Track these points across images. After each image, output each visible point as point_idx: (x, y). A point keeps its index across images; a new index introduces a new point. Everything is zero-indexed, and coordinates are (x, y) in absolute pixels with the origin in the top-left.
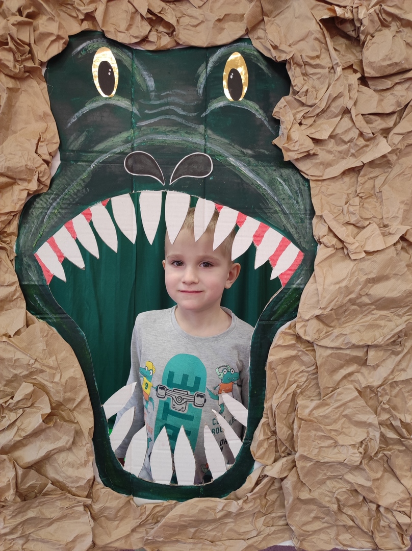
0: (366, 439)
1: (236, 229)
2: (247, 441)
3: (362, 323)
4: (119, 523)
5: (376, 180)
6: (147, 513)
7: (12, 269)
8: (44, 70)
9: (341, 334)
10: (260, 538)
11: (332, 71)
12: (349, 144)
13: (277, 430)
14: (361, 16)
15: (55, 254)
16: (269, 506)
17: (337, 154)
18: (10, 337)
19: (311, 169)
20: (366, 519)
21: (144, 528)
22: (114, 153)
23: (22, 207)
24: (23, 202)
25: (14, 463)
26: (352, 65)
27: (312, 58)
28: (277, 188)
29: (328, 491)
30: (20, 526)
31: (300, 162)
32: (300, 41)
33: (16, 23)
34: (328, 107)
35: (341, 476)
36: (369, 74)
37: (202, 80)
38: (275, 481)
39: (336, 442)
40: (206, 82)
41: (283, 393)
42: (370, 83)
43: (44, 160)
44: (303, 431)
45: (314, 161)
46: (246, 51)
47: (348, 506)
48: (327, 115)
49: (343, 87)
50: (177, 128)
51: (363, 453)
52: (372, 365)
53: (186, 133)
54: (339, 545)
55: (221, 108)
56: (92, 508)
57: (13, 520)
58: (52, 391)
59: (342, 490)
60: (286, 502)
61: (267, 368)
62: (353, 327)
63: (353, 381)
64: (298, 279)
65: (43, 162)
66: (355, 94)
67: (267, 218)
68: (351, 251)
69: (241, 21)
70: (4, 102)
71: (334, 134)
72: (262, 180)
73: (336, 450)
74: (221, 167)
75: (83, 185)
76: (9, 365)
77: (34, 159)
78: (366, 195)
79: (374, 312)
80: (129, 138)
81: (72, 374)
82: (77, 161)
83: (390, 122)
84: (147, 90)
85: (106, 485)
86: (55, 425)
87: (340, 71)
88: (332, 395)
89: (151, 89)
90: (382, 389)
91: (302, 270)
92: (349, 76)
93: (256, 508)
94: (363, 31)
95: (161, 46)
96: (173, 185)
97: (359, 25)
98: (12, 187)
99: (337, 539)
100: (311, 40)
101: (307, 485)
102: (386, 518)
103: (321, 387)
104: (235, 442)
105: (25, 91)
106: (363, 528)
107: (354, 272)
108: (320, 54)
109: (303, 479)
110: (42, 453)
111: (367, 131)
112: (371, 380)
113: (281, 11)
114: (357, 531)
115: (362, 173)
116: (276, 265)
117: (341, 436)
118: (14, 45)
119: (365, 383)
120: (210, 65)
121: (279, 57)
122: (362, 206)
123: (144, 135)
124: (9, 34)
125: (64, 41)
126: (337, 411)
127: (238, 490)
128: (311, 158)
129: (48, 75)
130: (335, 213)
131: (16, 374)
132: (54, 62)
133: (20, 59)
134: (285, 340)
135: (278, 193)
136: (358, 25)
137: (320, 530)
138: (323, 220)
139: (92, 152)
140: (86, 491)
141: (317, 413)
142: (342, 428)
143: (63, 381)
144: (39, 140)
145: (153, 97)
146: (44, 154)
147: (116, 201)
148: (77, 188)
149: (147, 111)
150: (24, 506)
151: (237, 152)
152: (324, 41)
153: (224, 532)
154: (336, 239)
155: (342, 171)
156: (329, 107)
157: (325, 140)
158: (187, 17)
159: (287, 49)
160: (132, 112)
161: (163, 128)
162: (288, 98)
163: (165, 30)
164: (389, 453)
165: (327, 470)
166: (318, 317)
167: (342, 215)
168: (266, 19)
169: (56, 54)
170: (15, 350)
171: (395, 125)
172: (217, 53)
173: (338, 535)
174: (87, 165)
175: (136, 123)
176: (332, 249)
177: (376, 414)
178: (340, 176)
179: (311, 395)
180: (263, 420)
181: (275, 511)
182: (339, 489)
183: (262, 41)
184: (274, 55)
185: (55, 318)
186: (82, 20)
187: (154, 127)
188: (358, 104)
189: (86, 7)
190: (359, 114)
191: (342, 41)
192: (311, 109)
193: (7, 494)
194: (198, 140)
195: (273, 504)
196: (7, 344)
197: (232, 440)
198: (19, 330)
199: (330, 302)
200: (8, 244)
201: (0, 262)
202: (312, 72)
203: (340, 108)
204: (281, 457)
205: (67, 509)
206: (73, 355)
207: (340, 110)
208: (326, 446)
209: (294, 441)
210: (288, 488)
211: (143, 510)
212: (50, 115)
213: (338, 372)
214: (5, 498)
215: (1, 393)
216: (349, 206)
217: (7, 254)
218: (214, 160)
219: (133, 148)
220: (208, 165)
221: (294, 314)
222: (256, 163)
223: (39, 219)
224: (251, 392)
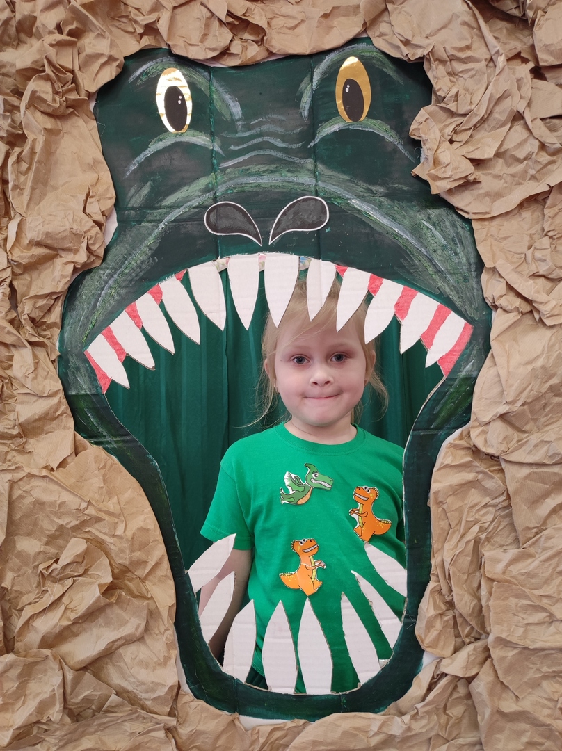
1: (369, 298)
6: (262, 740)
7: (53, 370)
8: (92, 105)
9: (542, 441)
11: (491, 64)
12: (525, 162)
13: (455, 600)
15: (113, 351)
16: (452, 726)
17: (509, 178)
18: (52, 470)
19: (473, 205)
22: (190, 206)
23: (67, 287)
24: (68, 279)
25: (61, 663)
27: (461, 50)
28: (424, 235)
29: (547, 699)
31: (455, 196)
32: (441, 29)
33: (54, 43)
34: (489, 115)
36: (546, 61)
37: (306, 99)
38: (459, 683)
39: (551, 615)
40: (312, 101)
41: (460, 540)
42: (548, 75)
43: (94, 222)
44: (498, 598)
45: (476, 192)
46: (365, 54)
48: (489, 126)
49: (509, 82)
50: (275, 166)
53: (288, 171)
55: (335, 133)
56: (178, 735)
58: (114, 549)
60: (479, 719)
61: (431, 503)
62: (560, 430)
64: (467, 364)
65: (93, 224)
66: (527, 92)
67: (414, 280)
68: (545, 313)
69: (356, 15)
70: (40, 147)
71: (502, 150)
72: (402, 227)
73: (553, 629)
74: (341, 214)
75: (149, 252)
76: (51, 512)
77: (81, 220)
78: (558, 233)
80: (210, 185)
81: (141, 524)
82: (139, 222)
84: (232, 119)
85: (197, 696)
86: (119, 600)
87: (503, 62)
88: (536, 541)
89: (237, 117)
91: (472, 350)
92: (517, 67)
93: (432, 728)
94: (530, 5)
95: (248, 59)
96: (274, 244)
98: (53, 262)
100: (456, 26)
101: (511, 688)
103: (518, 529)
104: (389, 622)
105: (68, 133)
107: (553, 345)
108: (472, 44)
109: (504, 678)
110: (101, 646)
111: (552, 140)
115: (549, 202)
116: (431, 345)
118: (54, 73)
120: (316, 77)
122: (555, 250)
123: (230, 179)
124: (46, 57)
125: (118, 62)
126: (547, 564)
127: (401, 700)
128: (471, 188)
129: (98, 110)
130: (513, 263)
131: (62, 525)
132: (106, 91)
133: (60, 90)
134: (455, 457)
135: (426, 242)
138: (497, 275)
139: (160, 208)
140: (167, 706)
141: (515, 570)
143: (129, 533)
144: (88, 195)
145: (240, 127)
146: (95, 213)
147: (195, 272)
148: (141, 258)
150: (76, 730)
151: (363, 191)
154: (519, 300)
155: (519, 202)
156: (491, 113)
157: (490, 159)
158: (281, 18)
159: (423, 42)
160: (213, 150)
161: (255, 168)
162: (430, 108)
163: (253, 38)
165: (541, 663)
166: (503, 417)
167: (524, 263)
168: (390, 6)
169: (109, 80)
170: (60, 489)
172: (325, 61)
174: (153, 226)
175: (218, 164)
176: (516, 313)
178: (516, 210)
179: (502, 543)
180: (431, 585)
181: (462, 735)
183: (387, 37)
184: (404, 53)
185: (116, 442)
186: (141, 35)
187: (244, 167)
188: (533, 105)
189: (146, 17)
190: (536, 118)
191: (501, 25)
192: (464, 119)
193: (50, 712)
194: (305, 179)
195: (459, 722)
196: (47, 479)
197: (385, 619)
198: (65, 460)
199: (521, 393)
200: (49, 339)
201: (37, 363)
202: (461, 70)
203: (507, 112)
204: (464, 643)
205: (141, 735)
206: (141, 496)
207: (508, 114)
208: (536, 622)
209: (484, 616)
210: (481, 694)
211: (256, 736)
212: (102, 163)
213: (542, 503)
214: (49, 717)
215: (42, 556)
216: (534, 251)
217: (47, 352)
218: (330, 205)
219: (216, 198)
220: (322, 213)
221: (466, 417)
222: (391, 203)
223: (90, 304)
224: (409, 541)
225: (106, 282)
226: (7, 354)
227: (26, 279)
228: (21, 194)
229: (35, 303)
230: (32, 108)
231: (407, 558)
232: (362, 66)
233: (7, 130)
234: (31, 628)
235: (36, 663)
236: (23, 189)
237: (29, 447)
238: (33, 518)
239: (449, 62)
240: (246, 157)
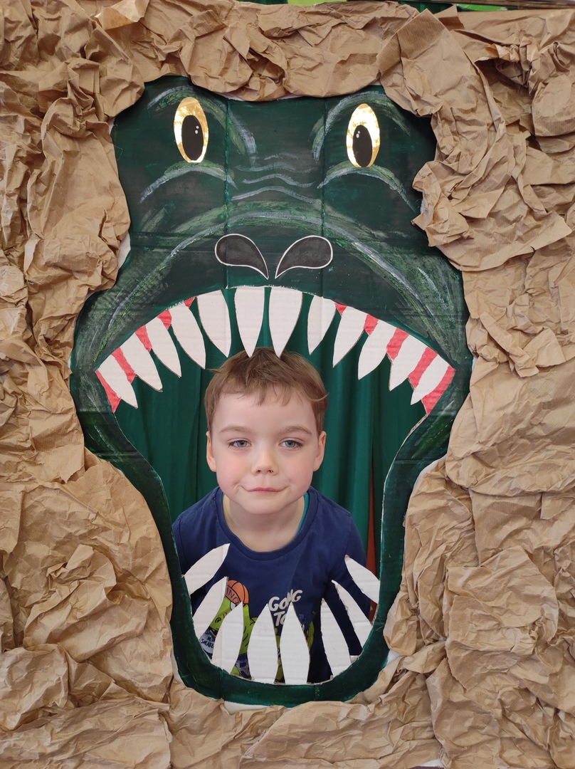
0: (539, 618)
1: (364, 337)
2: (378, 624)
3: (533, 462)
4: (205, 738)
5: (550, 272)
6: (244, 723)
7: (66, 389)
9: (506, 477)
10: (398, 756)
11: (492, 129)
12: (514, 224)
13: (420, 608)
14: (530, 58)
15: (123, 371)
16: (408, 713)
17: (498, 237)
18: (63, 482)
19: (464, 258)
20: (540, 729)
21: (239, 744)
22: (201, 236)
23: (81, 309)
24: (83, 301)
25: (66, 656)
26: (518, 121)
27: (466, 112)
28: (418, 282)
29: (489, 691)
30: (73, 743)
31: (450, 248)
32: (449, 89)
33: (77, 67)
34: (487, 177)
35: (506, 669)
36: (541, 132)
37: (319, 140)
38: (417, 677)
39: (499, 624)
40: (324, 142)
41: (428, 557)
42: (541, 144)
43: (110, 246)
44: (456, 609)
45: (468, 247)
46: (378, 102)
47: (516, 712)
48: (485, 187)
49: (507, 150)
50: (285, 203)
51: (536, 639)
52: (547, 518)
53: (298, 209)
54: (504, 766)
55: (343, 176)
56: (169, 717)
57: (64, 734)
58: (118, 556)
59: (506, 687)
60: (432, 707)
61: (406, 524)
62: (522, 468)
63: (521, 541)
64: (448, 404)
65: (108, 249)
66: (522, 159)
67: (406, 322)
68: (519, 366)
69: (371, 63)
70: (59, 170)
71: (495, 211)
72: (398, 272)
73: (500, 634)
74: (345, 255)
75: (160, 278)
76: (61, 521)
77: (97, 244)
78: (537, 292)
79: (548, 448)
80: (222, 217)
81: (144, 533)
82: (152, 247)
83: (568, 196)
84: (246, 153)
85: (187, 685)
86: (123, 602)
87: (504, 128)
88: (493, 560)
89: (251, 152)
90: (561, 552)
91: (452, 392)
92: (515, 135)
93: (392, 715)
94: (533, 77)
95: (266, 95)
96: (280, 278)
97: (528, 70)
98: (67, 283)
99: (501, 757)
100: (464, 89)
101: (461, 682)
102: (568, 727)
103: (479, 550)
104: (362, 624)
105: (86, 155)
106: (537, 741)
107: (524, 394)
108: (476, 107)
109: (456, 674)
110: (104, 641)
111: (539, 207)
112: (545, 539)
113: (424, 50)
114: (528, 745)
115: (531, 262)
116: (417, 384)
117: (507, 615)
118: (76, 96)
119: (538, 543)
120: (330, 120)
121: (422, 110)
122: (533, 306)
123: (242, 212)
124: (69, 82)
125: (138, 89)
126: (500, 581)
127: (367, 690)
128: (464, 243)
129: (115, 133)
130: (496, 315)
131: (71, 533)
132: (125, 117)
133: (81, 114)
134: (430, 486)
135: (419, 288)
136: (526, 68)
137: (478, 745)
138: (481, 326)
139: (173, 235)
140: (161, 693)
141: (473, 585)
142: (508, 604)
143: (133, 542)
144: (104, 220)
145: (254, 162)
146: (110, 238)
147: (204, 300)
148: (152, 283)
149: (245, 181)
150: (78, 714)
151: (366, 235)
152: (481, 90)
153: (348, 749)
154: (498, 351)
155: (505, 260)
156: (488, 175)
157: (484, 219)
158: (299, 58)
159: (432, 100)
160: (226, 181)
161: (267, 204)
162: (434, 163)
163: (271, 75)
164: (571, 638)
165: (488, 662)
166: (475, 455)
167: (505, 318)
168: (404, 60)
169: (128, 106)
170: (70, 500)
172: (339, 105)
173: (502, 751)
174: (165, 253)
175: (231, 197)
176: (494, 363)
177: (553, 585)
178: (502, 267)
179: (464, 560)
180: (400, 595)
181: (416, 719)
182: (503, 687)
183: (399, 88)
184: (414, 107)
185: (122, 457)
186: (163, 63)
187: (255, 202)
188: (526, 171)
189: (168, 46)
190: (527, 185)
191: (504, 89)
192: (464, 178)
193: (56, 698)
194: (313, 218)
195: (414, 709)
196: (59, 492)
197: (358, 622)
198: (75, 474)
199: (492, 435)
200: (61, 358)
201: (51, 382)
202: (465, 131)
203: (502, 178)
204: (425, 644)
205: (137, 718)
206: (145, 507)
207: (503, 179)
208: (487, 629)
209: (443, 623)
210: (436, 687)
211: (239, 720)
212: (119, 188)
213: (501, 528)
214: (54, 703)
215: (49, 560)
216: (514, 306)
217: (60, 371)
218: (335, 246)
219: (227, 229)
220: (327, 253)
221: (442, 450)
222: (391, 249)
223: (101, 325)
224: (384, 556)
225: (118, 304)
226: (22, 371)
227: (41, 299)
228: (38, 215)
230: (52, 129)
231: (381, 570)
232: (374, 114)
233: (27, 151)
234: (39, 624)
235: (43, 656)
236: (41, 210)
237: (40, 460)
238: (43, 525)
239: (454, 123)
240: (258, 192)
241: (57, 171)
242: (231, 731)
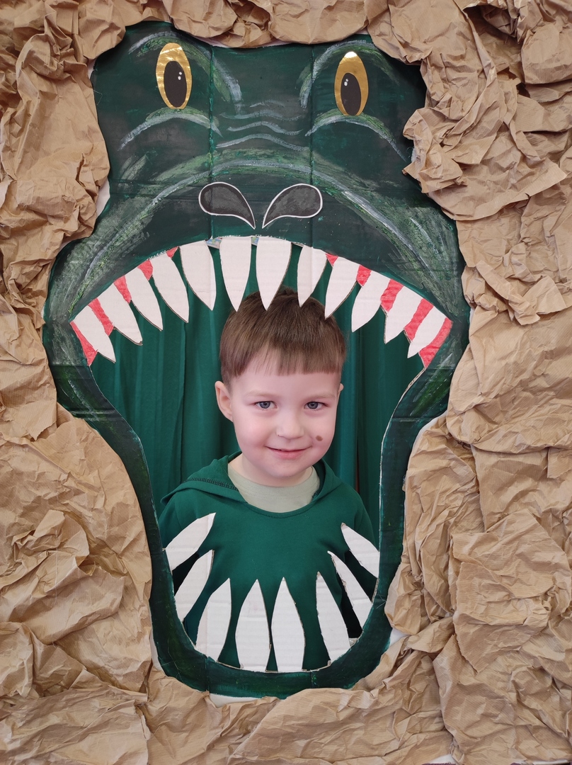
0: (552, 588)
1: (357, 288)
2: (378, 601)
3: (540, 416)
4: (187, 736)
5: (544, 222)
6: (232, 717)
7: (38, 339)
8: (90, 71)
9: (510, 432)
10: (404, 752)
11: (482, 76)
12: (508, 171)
13: (425, 580)
14: (518, 5)
15: (100, 323)
16: (414, 701)
17: (492, 185)
18: (32, 440)
19: (458, 206)
20: (558, 714)
21: (227, 744)
22: (185, 184)
23: (55, 255)
24: (58, 247)
25: (31, 636)
27: (456, 58)
28: (411, 232)
29: (502, 673)
30: (36, 740)
31: (443, 197)
32: (438, 36)
33: (55, 4)
34: (478, 123)
35: (518, 646)
36: (531, 79)
38: (424, 658)
39: (510, 594)
40: (312, 90)
41: (430, 524)
42: (531, 93)
43: (88, 191)
44: (464, 578)
45: (462, 195)
46: (363, 51)
47: (533, 695)
48: (477, 133)
49: (498, 95)
50: (272, 151)
51: (550, 609)
52: (554, 478)
53: (285, 157)
54: (521, 758)
55: (332, 124)
56: (148, 711)
57: (26, 730)
58: (92, 524)
59: (519, 668)
60: (441, 693)
61: (406, 488)
62: (526, 423)
64: (446, 357)
65: (86, 193)
66: (514, 106)
67: (400, 273)
68: (519, 313)
69: (359, 11)
70: (35, 109)
71: (488, 158)
72: (391, 222)
73: (510, 607)
74: (334, 204)
75: (141, 227)
76: (29, 483)
77: (74, 188)
78: (533, 241)
79: (551, 402)
80: (206, 165)
81: (121, 499)
82: (133, 196)
83: (560, 145)
84: (231, 101)
86: (96, 574)
87: (494, 75)
88: (500, 525)
89: (237, 99)
90: (570, 514)
91: (452, 342)
92: (505, 81)
93: (396, 703)
94: (521, 23)
95: (251, 42)
96: (267, 228)
97: (516, 17)
98: (42, 229)
99: (517, 748)
100: (453, 36)
101: (471, 663)
103: (485, 513)
104: (361, 601)
105: (63, 98)
106: (556, 728)
107: (525, 343)
108: (466, 54)
109: (465, 654)
110: (75, 620)
111: (533, 153)
112: (553, 501)
114: (545, 734)
115: (526, 211)
116: (414, 337)
117: (517, 585)
118: (53, 34)
119: (546, 505)
120: (316, 68)
122: (529, 255)
123: (226, 161)
124: (46, 18)
125: (119, 31)
126: (508, 547)
127: (369, 676)
128: (457, 190)
129: (95, 77)
130: (492, 265)
131: (40, 497)
132: (105, 60)
133: (59, 53)
134: (431, 444)
135: (412, 239)
136: (514, 16)
137: (492, 735)
138: (477, 275)
139: (154, 183)
140: (139, 682)
141: (480, 552)
142: (518, 573)
143: (109, 509)
144: (82, 163)
145: (239, 109)
146: (89, 183)
147: (187, 250)
148: (133, 232)
149: (230, 129)
150: (43, 705)
151: (356, 184)
152: (469, 36)
153: (349, 746)
154: (497, 299)
155: (500, 208)
156: (480, 121)
157: (477, 165)
158: (285, 5)
159: (421, 46)
160: (210, 129)
161: (252, 152)
162: (424, 110)
163: (256, 22)
165: (499, 639)
166: (477, 408)
167: (502, 266)
168: (391, 8)
169: (109, 49)
170: (40, 459)
171: (567, 148)
172: (326, 52)
173: (518, 742)
174: (146, 201)
175: (215, 145)
176: (493, 312)
177: (563, 549)
178: (496, 216)
179: (468, 527)
180: (402, 567)
181: (423, 709)
182: (517, 667)
183: (387, 37)
184: (403, 55)
186: (144, 6)
187: (241, 150)
188: (517, 118)
190: (520, 131)
191: (492, 40)
192: (453, 124)
193: (18, 686)
194: (302, 167)
195: (421, 697)
196: (27, 449)
197: (356, 599)
198: (46, 430)
199: (495, 386)
200: (34, 307)
201: (22, 330)
202: (455, 77)
203: (495, 123)
204: (430, 621)
205: (111, 711)
206: (123, 471)
208: (496, 600)
209: (450, 595)
210: (445, 669)
211: (227, 713)
212: (97, 132)
213: (507, 490)
214: (16, 691)
215: (16, 528)
216: (511, 255)
217: (32, 321)
218: (324, 194)
219: (211, 178)
220: (316, 201)
221: (442, 407)
222: (382, 198)
223: (78, 274)
224: (383, 524)
225: (96, 254)
227: (12, 244)
228: (12, 156)
229: (22, 269)
231: (380, 540)
232: (361, 62)
234: (2, 600)
235: (5, 637)
236: (14, 151)
237: (7, 416)
238: (10, 488)
239: (444, 69)
240: (243, 140)
241: (33, 111)
242: (217, 728)
